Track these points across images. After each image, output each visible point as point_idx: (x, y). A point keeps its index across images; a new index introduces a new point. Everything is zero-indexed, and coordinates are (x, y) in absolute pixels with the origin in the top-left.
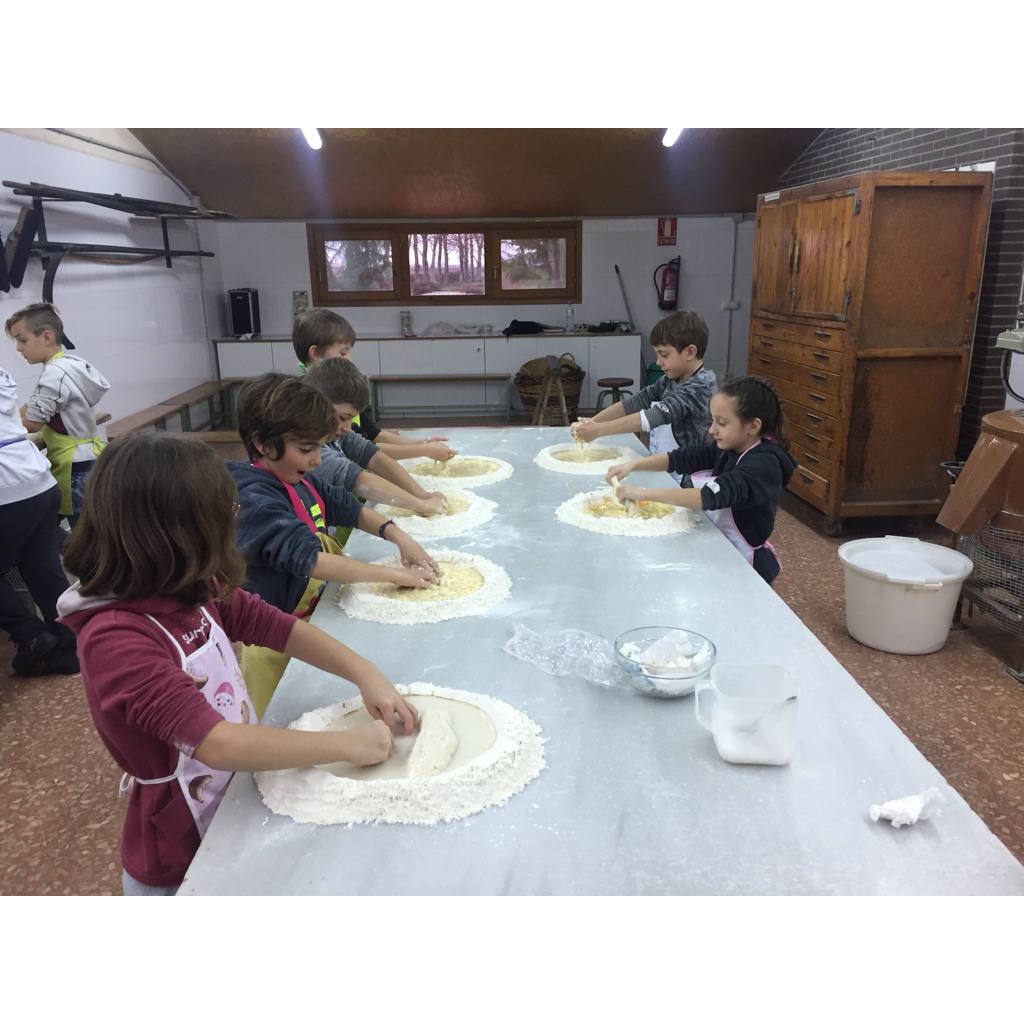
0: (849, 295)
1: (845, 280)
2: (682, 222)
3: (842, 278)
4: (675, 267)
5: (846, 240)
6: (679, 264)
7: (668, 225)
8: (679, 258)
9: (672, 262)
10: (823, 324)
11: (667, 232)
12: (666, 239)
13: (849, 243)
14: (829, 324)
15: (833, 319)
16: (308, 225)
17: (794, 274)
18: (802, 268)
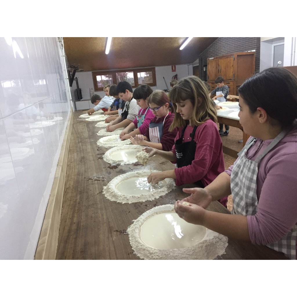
0: (234, 75)
1: (233, 72)
2: (177, 66)
3: (232, 72)
4: (176, 76)
5: (232, 65)
6: (177, 76)
7: (174, 67)
8: (177, 74)
9: (176, 75)
10: (228, 81)
11: (174, 69)
12: (174, 70)
13: (233, 66)
14: (230, 81)
15: (231, 80)
16: (92, 72)
17: (219, 73)
18: (221, 71)
